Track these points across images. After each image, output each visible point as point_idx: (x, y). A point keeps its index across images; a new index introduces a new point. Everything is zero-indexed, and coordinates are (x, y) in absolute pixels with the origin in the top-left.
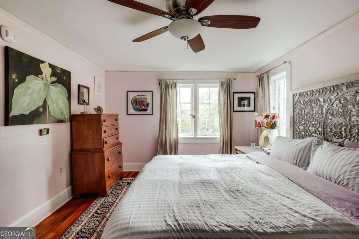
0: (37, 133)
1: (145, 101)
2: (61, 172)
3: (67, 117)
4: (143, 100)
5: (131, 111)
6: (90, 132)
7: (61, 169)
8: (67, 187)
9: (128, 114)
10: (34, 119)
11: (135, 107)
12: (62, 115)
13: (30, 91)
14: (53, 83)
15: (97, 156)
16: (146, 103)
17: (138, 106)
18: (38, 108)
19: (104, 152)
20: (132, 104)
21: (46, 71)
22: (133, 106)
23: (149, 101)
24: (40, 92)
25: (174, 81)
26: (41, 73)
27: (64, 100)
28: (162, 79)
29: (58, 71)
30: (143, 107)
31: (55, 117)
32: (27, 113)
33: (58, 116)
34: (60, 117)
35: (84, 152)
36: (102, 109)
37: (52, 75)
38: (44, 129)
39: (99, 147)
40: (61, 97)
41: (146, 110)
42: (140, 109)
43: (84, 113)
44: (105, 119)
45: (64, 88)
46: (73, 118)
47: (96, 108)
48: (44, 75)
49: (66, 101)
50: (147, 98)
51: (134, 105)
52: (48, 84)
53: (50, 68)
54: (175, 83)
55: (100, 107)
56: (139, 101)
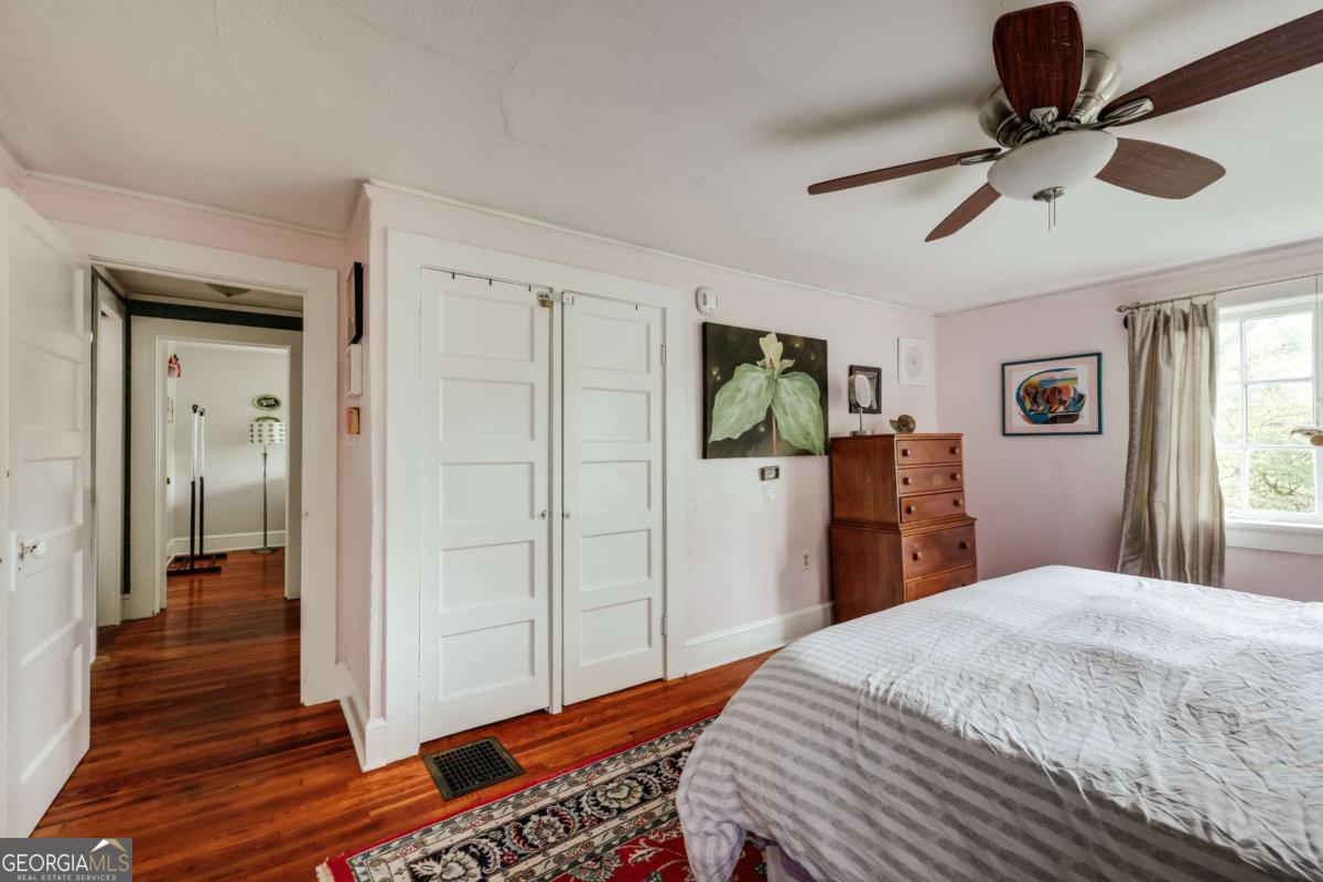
0: (757, 475)
1: (1068, 388)
2: (806, 564)
3: (819, 444)
4: (1059, 385)
5: (1015, 425)
6: (869, 480)
7: (806, 557)
8: (822, 601)
9: (1004, 434)
10: (749, 449)
11: (1031, 410)
12: (806, 439)
13: (740, 396)
14: (785, 372)
15: (884, 540)
16: (1072, 395)
17: (1041, 408)
18: (756, 427)
19: (899, 533)
20: (1020, 400)
21: (771, 349)
22: (1023, 408)
23: (1084, 385)
24: (759, 395)
25: (1199, 301)
26: (762, 356)
27: (811, 407)
28: (1142, 303)
29: (797, 345)
30: (1061, 409)
31: (790, 445)
32: (736, 436)
33: (797, 442)
34: (802, 443)
35: (857, 526)
36: (914, 422)
37: (782, 358)
38: (770, 468)
39: (890, 519)
40: (803, 400)
41: (1071, 418)
42: (1050, 415)
43: (859, 434)
44: (905, 448)
45: (811, 380)
46: (834, 447)
47: (896, 419)
48: (767, 360)
49: (816, 408)
50: (1076, 379)
51: (1028, 405)
52: (776, 375)
53: (780, 343)
54: (1205, 307)
55: (908, 417)
56: (1045, 391)
